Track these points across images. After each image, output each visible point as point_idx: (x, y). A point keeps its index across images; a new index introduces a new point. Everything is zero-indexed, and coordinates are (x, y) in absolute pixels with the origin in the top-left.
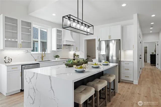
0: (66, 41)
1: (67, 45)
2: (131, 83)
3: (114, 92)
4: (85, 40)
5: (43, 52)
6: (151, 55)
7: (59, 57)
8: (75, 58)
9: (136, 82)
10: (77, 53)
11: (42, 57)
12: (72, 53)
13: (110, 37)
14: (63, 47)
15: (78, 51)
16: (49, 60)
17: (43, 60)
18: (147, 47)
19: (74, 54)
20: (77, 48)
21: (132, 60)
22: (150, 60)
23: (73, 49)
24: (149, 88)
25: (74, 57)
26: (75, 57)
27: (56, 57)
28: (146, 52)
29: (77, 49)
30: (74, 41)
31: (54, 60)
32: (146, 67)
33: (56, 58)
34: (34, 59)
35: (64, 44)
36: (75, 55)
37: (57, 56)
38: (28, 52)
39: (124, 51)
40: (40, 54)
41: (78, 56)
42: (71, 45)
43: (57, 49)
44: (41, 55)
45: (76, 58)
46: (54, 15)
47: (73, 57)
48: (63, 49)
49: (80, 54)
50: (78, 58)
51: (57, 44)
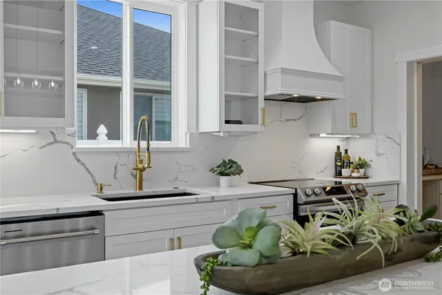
0: (284, 71)
1: (291, 100)
4: (410, 64)
5: (144, 144)
7: (240, 171)
8: (344, 181)
10: (357, 150)
11: (139, 173)
12: (324, 146)
14: (263, 110)
15: (363, 136)
16: (182, 189)
17: (141, 188)
19: (338, 155)
20: (354, 115)
23: (327, 123)
25: (339, 174)
26: (345, 172)
27: (222, 174)
29: (354, 125)
30: (339, 74)
33: (223, 179)
34: (94, 181)
35: (269, 93)
36: (341, 161)
37: (228, 169)
38: (56, 141)
40: (127, 152)
41: (362, 165)
42: (313, 100)
43: (227, 122)
44: (132, 157)
45: (350, 177)
47: (333, 171)
48: (263, 124)
49: (378, 155)
50: (366, 177)
51: (226, 96)
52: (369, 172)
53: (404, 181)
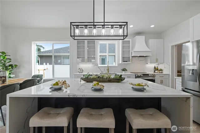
8: (156, 74)
11: (108, 70)
14: (131, 59)
25: (155, 72)
26: (156, 71)
30: (149, 50)
33: (123, 72)
35: (133, 55)
37: (124, 70)
38: (96, 65)
41: (161, 70)
48: (131, 62)
49: (165, 68)
50: (162, 73)
51: (123, 57)
52: (163, 72)
53: (170, 74)
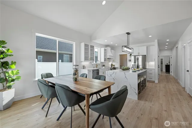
1: (109, 58)
2: (154, 82)
3: (145, 85)
4: (120, 55)
6: (166, 65)
7: (105, 66)
9: (157, 81)
10: (114, 64)
11: (97, 66)
13: (139, 53)
14: (107, 60)
15: (114, 62)
18: (162, 59)
19: (112, 64)
20: (114, 60)
21: (154, 68)
22: (165, 69)
23: (111, 61)
24: (165, 85)
27: (103, 66)
28: (162, 63)
30: (113, 56)
31: (102, 68)
32: (162, 74)
34: (93, 67)
39: (148, 62)
42: (111, 58)
43: (104, 61)
46: (106, 41)
47: (111, 66)
49: (116, 64)
